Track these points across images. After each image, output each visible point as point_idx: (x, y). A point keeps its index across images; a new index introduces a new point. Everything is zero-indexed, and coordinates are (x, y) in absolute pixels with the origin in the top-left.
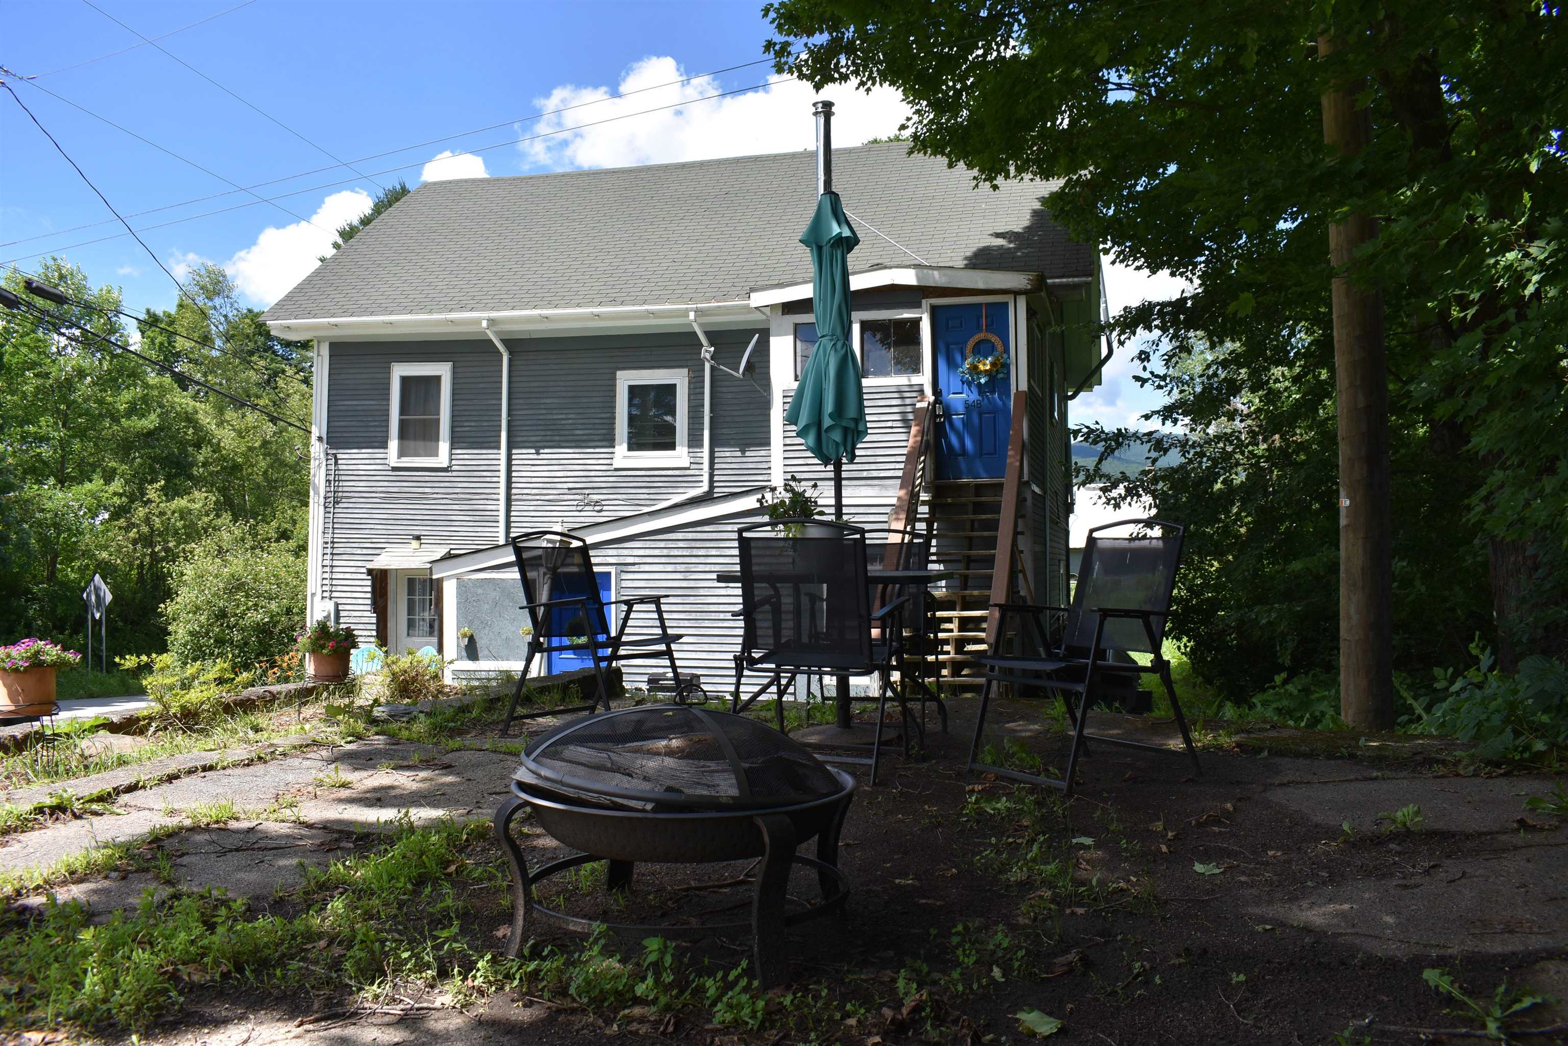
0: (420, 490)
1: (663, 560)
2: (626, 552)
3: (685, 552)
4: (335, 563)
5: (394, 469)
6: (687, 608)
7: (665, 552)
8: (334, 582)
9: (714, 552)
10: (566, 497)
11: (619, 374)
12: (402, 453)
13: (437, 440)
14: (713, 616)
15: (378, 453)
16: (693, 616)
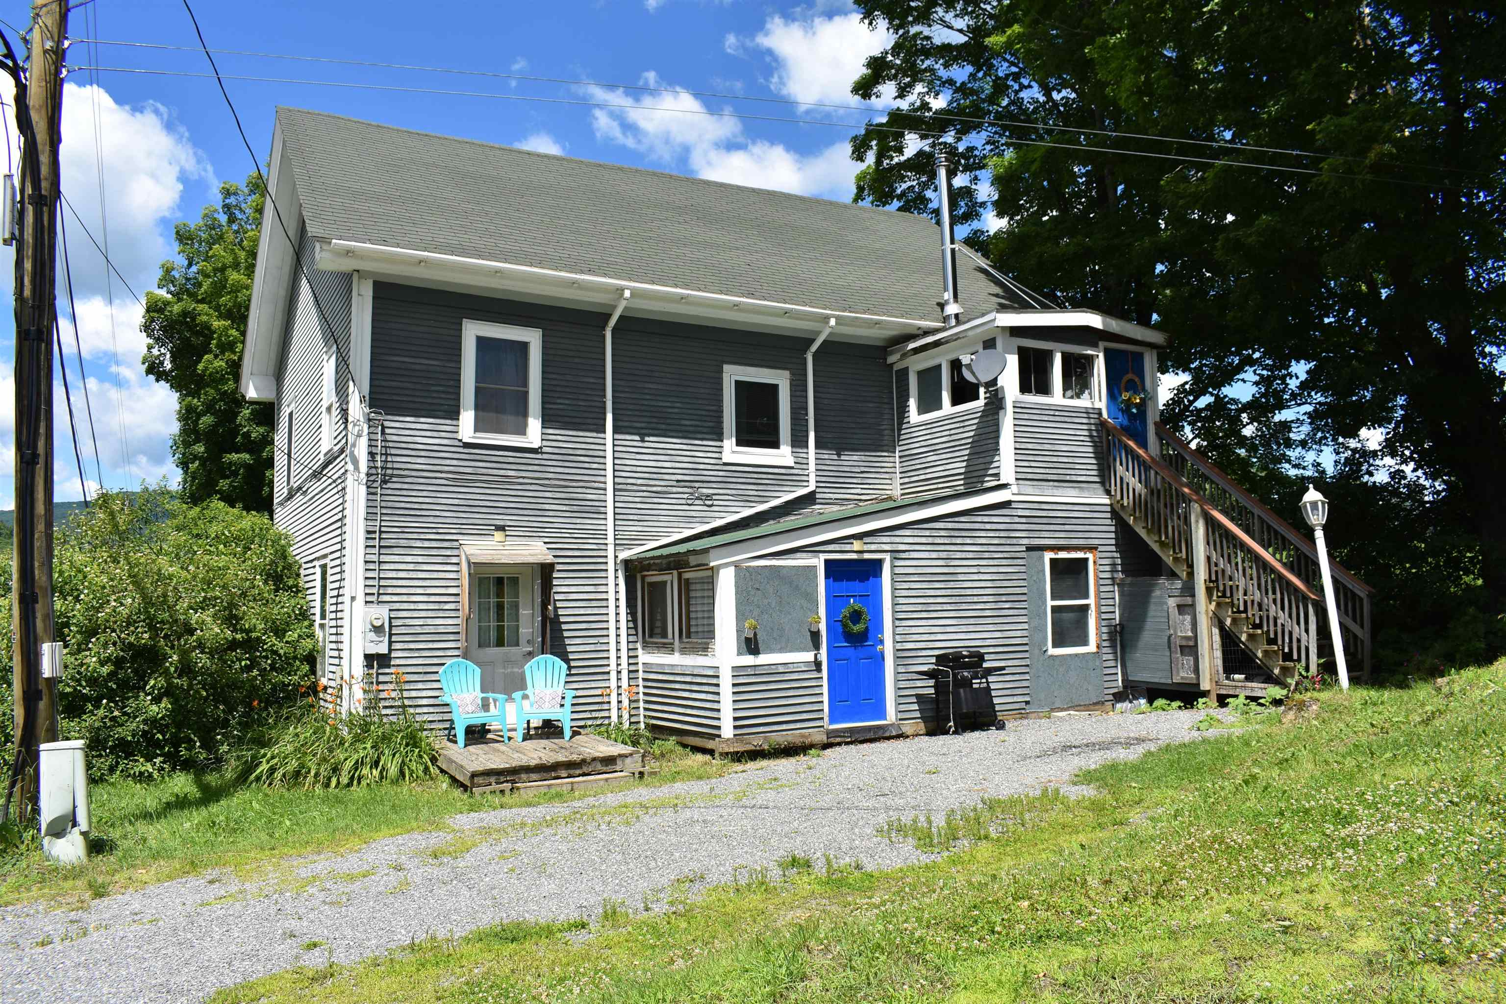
0: (502, 472)
1: (929, 548)
2: (898, 540)
3: (946, 541)
4: (383, 558)
5: (467, 445)
6: (949, 592)
7: (930, 540)
8: (382, 583)
9: (968, 541)
10: (674, 490)
11: (726, 367)
12: (479, 427)
13: (525, 414)
14: (969, 599)
15: (445, 424)
16: (953, 600)
